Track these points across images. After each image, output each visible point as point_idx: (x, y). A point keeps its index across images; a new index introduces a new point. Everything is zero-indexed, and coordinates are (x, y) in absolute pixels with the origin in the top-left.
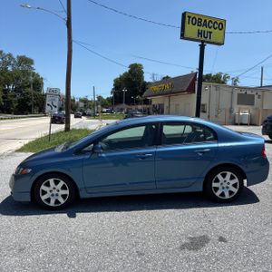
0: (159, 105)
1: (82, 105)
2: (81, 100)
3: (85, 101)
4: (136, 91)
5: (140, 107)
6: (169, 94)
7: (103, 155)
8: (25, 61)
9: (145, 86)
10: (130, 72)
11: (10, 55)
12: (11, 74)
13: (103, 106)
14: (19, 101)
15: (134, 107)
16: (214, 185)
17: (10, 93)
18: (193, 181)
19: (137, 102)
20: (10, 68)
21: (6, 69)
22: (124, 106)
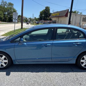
0: (55, 21)
1: (29, 20)
2: (29, 19)
3: (30, 19)
4: (47, 16)
5: (48, 21)
6: (58, 17)
7: (25, 44)
8: (11, 4)
9: (50, 14)
10: (46, 9)
11: (6, 2)
12: (6, 9)
13: (36, 21)
14: (9, 18)
15: (46, 21)
16: (82, 61)
17: (6, 15)
18: (71, 58)
19: (47, 20)
20: (6, 7)
21: (4, 7)
22: (43, 21)
